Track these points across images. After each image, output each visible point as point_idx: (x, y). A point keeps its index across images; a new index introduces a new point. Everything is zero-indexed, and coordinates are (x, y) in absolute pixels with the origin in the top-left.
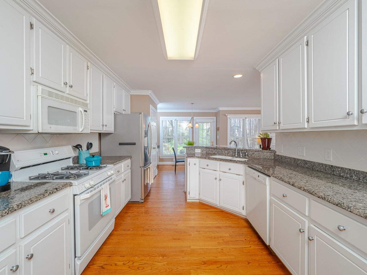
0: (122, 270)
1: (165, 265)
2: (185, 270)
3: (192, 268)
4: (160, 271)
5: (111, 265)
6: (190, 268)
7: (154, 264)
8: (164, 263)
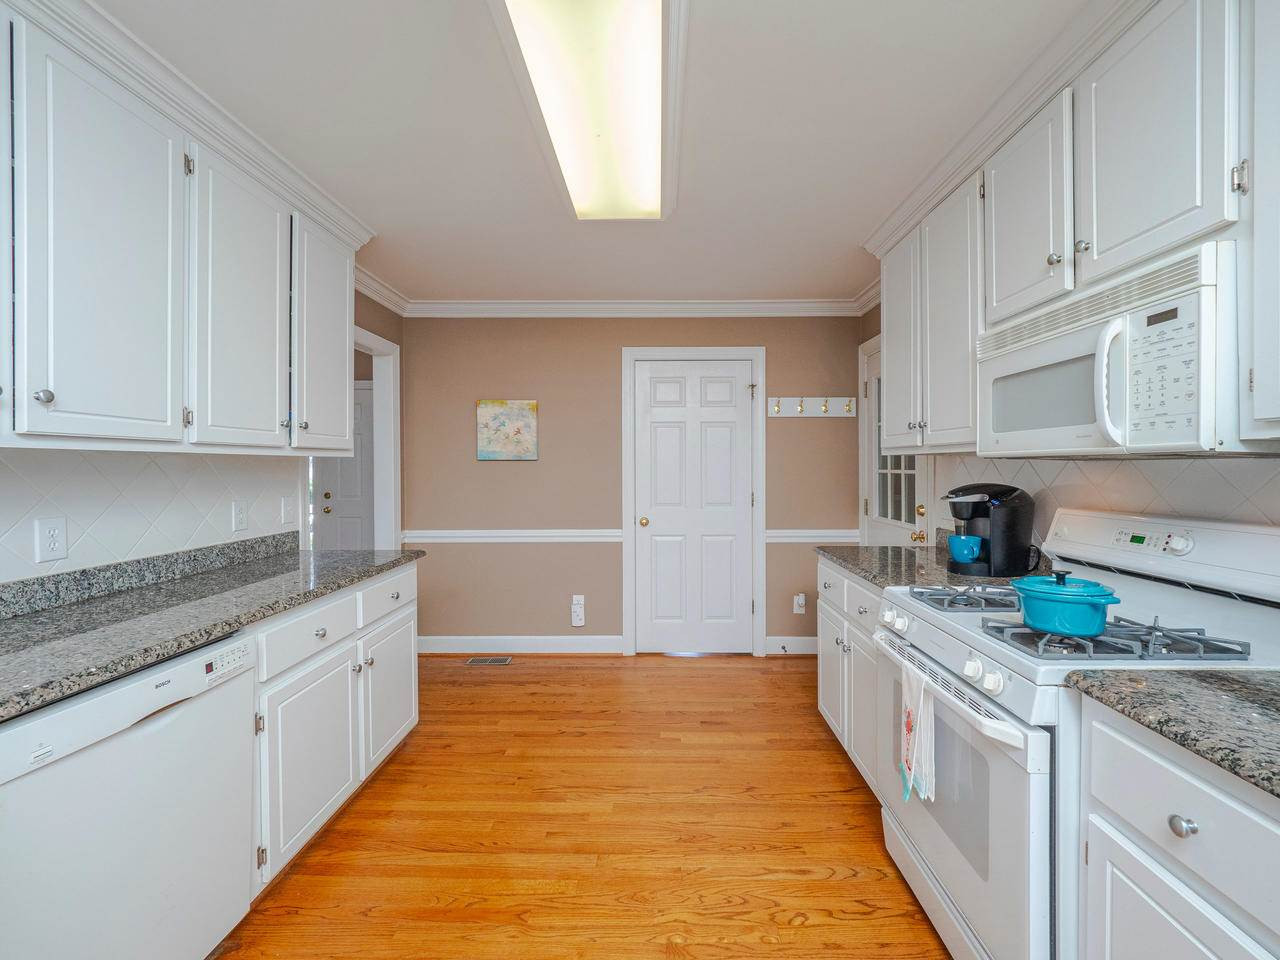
0: (793, 895)
1: (659, 911)
2: (594, 894)
3: (569, 900)
4: (673, 892)
5: (844, 912)
6: (575, 900)
7: (699, 914)
8: (663, 919)
